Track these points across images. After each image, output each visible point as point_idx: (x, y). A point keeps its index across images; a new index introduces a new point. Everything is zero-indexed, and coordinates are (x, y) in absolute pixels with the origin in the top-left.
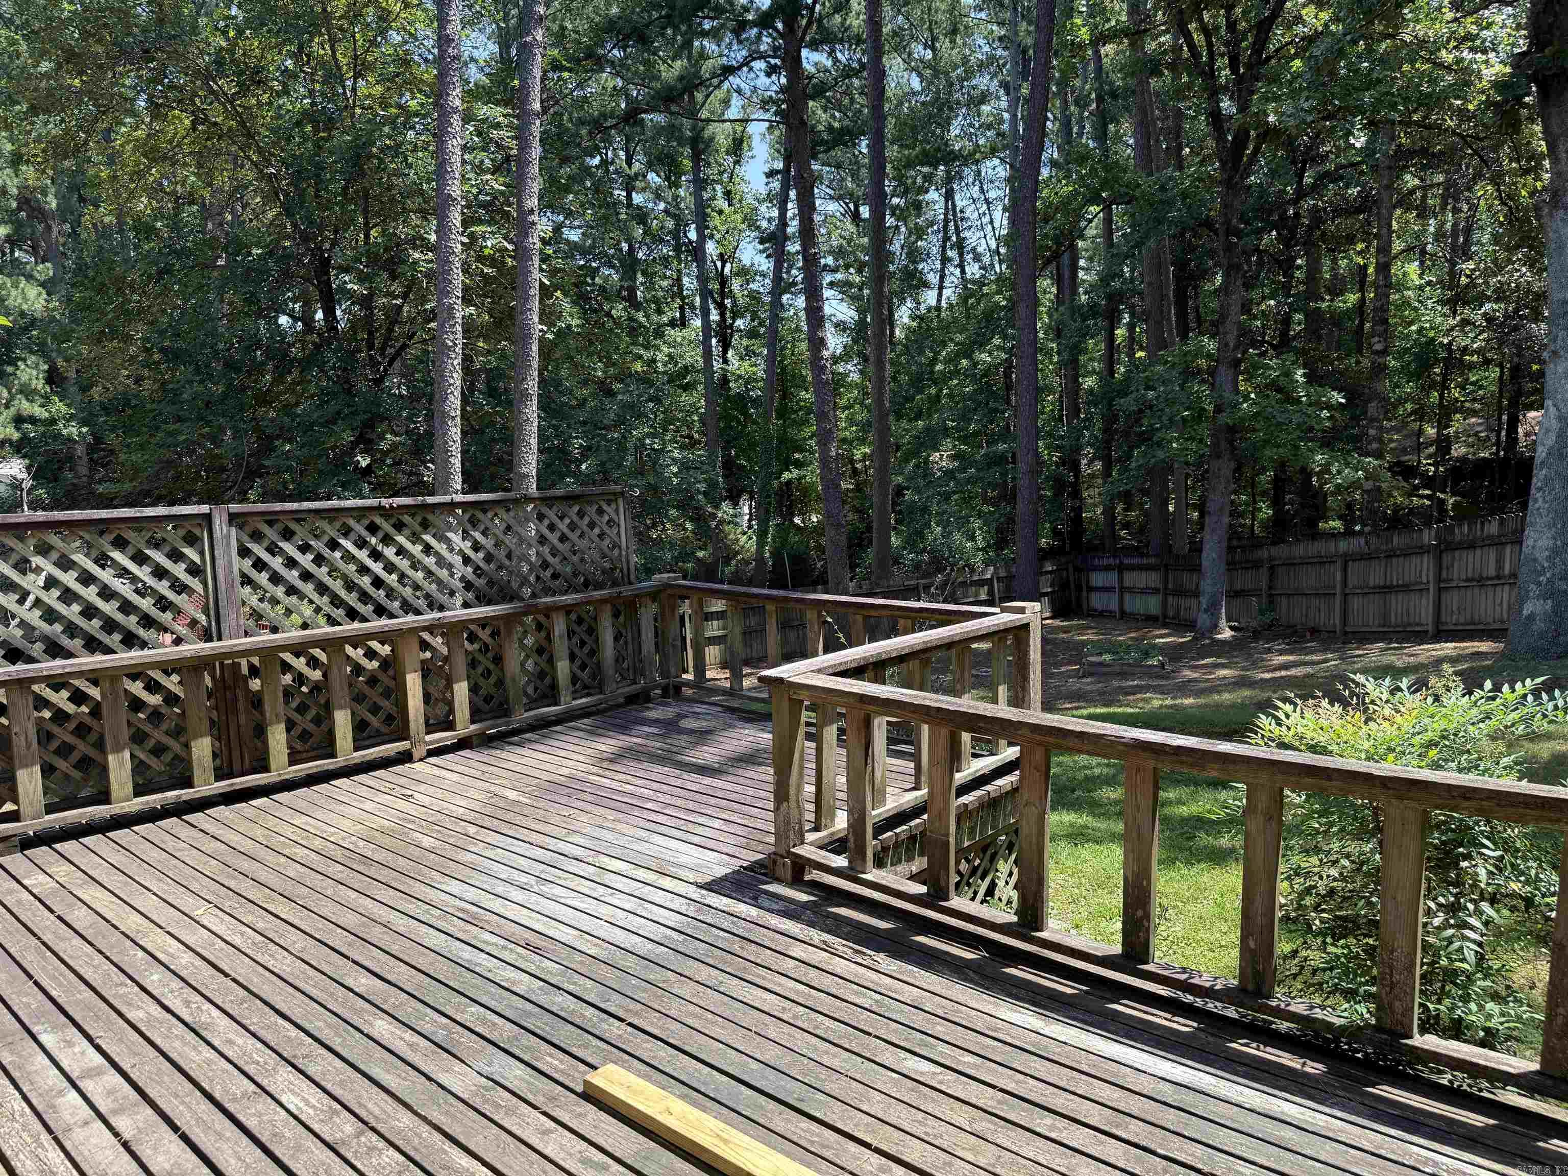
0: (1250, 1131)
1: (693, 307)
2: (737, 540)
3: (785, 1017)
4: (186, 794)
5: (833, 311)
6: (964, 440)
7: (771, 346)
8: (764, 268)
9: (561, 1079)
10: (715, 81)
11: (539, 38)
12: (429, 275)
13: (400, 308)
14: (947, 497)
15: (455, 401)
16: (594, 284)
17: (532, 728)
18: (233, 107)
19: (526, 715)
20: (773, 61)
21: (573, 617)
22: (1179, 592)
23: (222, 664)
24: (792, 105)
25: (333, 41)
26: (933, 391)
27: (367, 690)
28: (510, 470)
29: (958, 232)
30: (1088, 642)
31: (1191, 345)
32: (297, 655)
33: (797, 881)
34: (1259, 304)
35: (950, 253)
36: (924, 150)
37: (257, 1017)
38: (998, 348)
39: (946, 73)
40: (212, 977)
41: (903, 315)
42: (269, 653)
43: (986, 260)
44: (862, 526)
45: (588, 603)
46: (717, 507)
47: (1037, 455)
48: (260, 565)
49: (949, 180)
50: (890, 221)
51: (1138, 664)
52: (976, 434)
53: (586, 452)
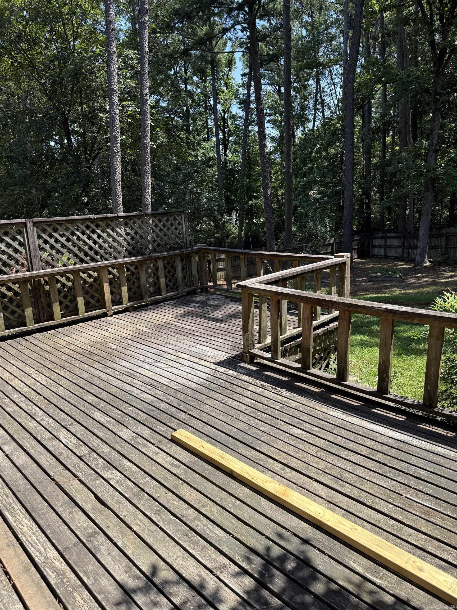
0: (424, 458)
1: (212, 133)
2: (231, 229)
3: (246, 412)
4: (24, 329)
5: (269, 132)
6: (322, 186)
7: (244, 148)
8: (241, 115)
9: (163, 434)
10: (220, 35)
11: (147, 19)
12: (107, 123)
13: (96, 137)
14: (315, 210)
15: (119, 175)
16: (172, 124)
17: (152, 304)
18: (27, 55)
19: (150, 299)
20: (244, 25)
21: (166, 261)
22: (409, 247)
23: (34, 280)
24: (252, 45)
25: (64, 25)
26: (311, 165)
27: (89, 290)
28: (141, 202)
29: (321, 97)
30: (371, 268)
31: (418, 144)
32: (62, 277)
33: (251, 362)
34: (448, 125)
35: (318, 107)
36: (307, 62)
37: (52, 410)
38: (338, 146)
39: (317, 28)
40: (36, 396)
41: (299, 133)
42: (52, 276)
43: (333, 109)
44: (281, 223)
45: (171, 256)
46: (222, 216)
47: (353, 191)
48: (46, 242)
49: (318, 75)
50: (293, 93)
51: (391, 276)
52: (328, 183)
53: (171, 194)
